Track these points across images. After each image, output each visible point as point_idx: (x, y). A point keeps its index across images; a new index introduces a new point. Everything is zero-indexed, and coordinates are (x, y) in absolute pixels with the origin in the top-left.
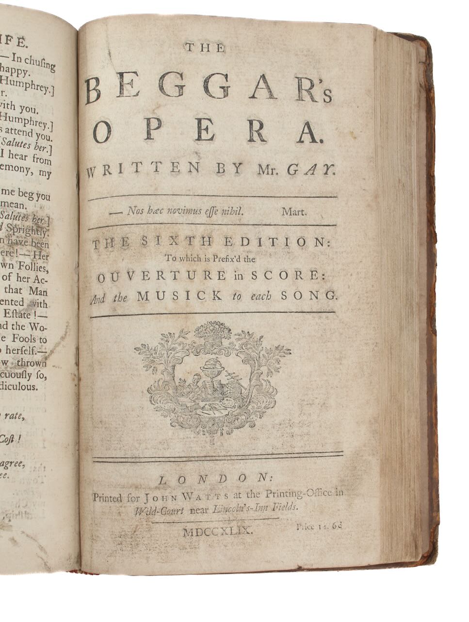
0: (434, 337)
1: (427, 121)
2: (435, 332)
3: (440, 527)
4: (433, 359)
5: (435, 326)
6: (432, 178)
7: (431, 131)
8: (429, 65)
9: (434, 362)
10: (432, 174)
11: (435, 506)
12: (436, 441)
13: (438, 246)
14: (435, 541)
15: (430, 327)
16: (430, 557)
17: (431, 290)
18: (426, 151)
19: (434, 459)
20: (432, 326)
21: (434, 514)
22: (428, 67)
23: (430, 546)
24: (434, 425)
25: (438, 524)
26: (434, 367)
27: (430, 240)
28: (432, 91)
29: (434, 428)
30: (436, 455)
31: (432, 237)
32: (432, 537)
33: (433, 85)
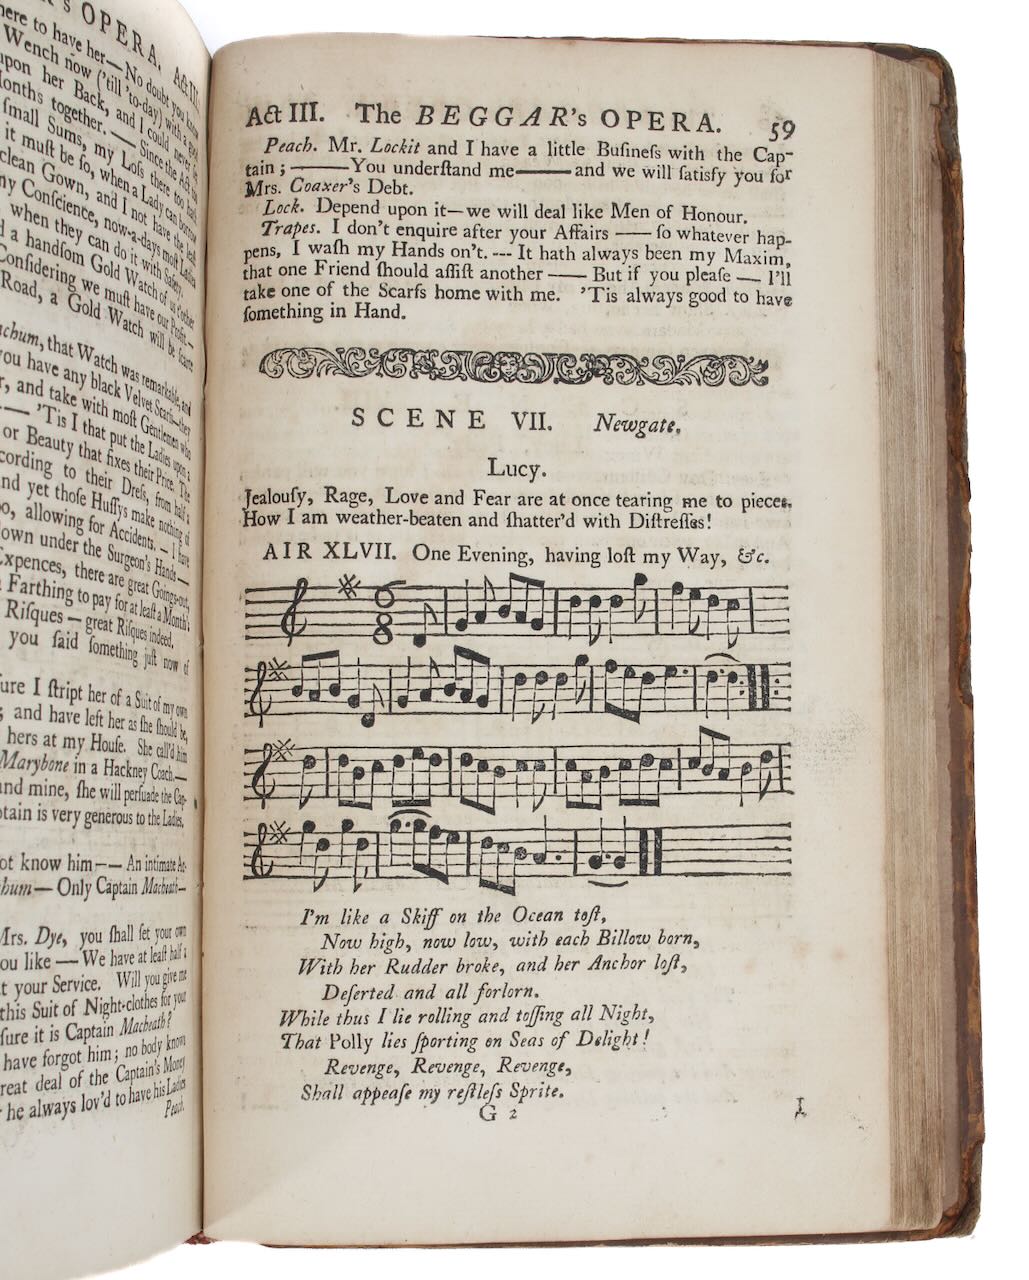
0: (966, 710)
1: (945, 232)
2: (968, 701)
3: (985, 1147)
4: (967, 760)
5: (969, 686)
6: (957, 358)
7: (955, 254)
8: (947, 110)
9: (967, 767)
10: (957, 349)
11: (972, 1097)
12: (973, 950)
13: (975, 507)
14: (973, 1180)
15: (957, 689)
16: (960, 1218)
17: (958, 606)
18: (944, 298)
19: (970, 990)
20: (963, 686)
21: (971, 1118)
22: (945, 115)
23: (961, 1192)
24: (969, 913)
25: (980, 1140)
26: (967, 781)
27: (956, 493)
28: (955, 167)
29: (970, 919)
30: (974, 979)
31: (959, 488)
32: (966, 1172)
33: (959, 154)
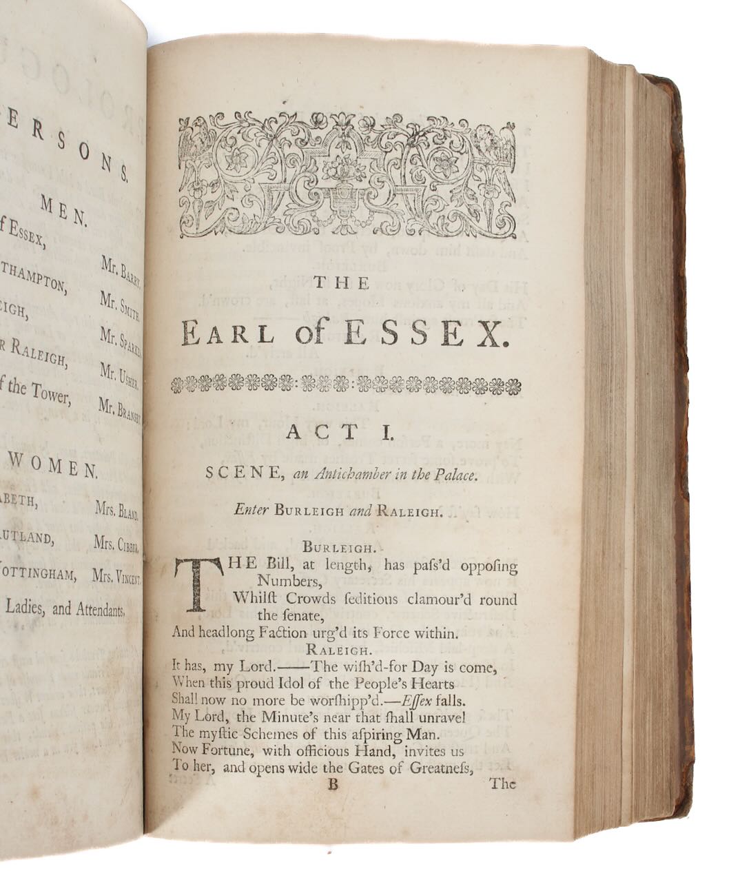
0: (686, 503)
1: (675, 200)
2: (686, 497)
3: (696, 766)
4: (685, 533)
5: (687, 488)
6: (681, 281)
7: (680, 213)
8: (676, 118)
9: (685, 537)
10: (681, 275)
11: (688, 736)
12: (689, 648)
13: (691, 375)
14: (688, 784)
15: (680, 490)
16: (681, 807)
17: (681, 438)
18: (674, 242)
19: (686, 672)
20: (683, 487)
21: (687, 748)
22: (675, 122)
23: (681, 791)
24: (686, 626)
25: (693, 762)
26: (686, 546)
27: (680, 367)
28: (681, 156)
29: (687, 629)
30: (689, 666)
31: (682, 363)
32: (684, 780)
33: (683, 147)
